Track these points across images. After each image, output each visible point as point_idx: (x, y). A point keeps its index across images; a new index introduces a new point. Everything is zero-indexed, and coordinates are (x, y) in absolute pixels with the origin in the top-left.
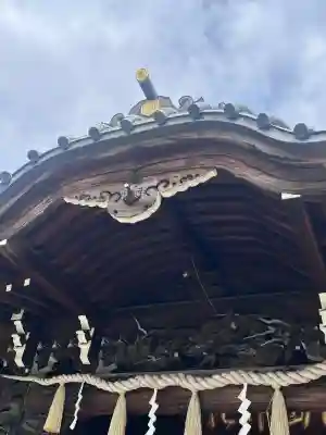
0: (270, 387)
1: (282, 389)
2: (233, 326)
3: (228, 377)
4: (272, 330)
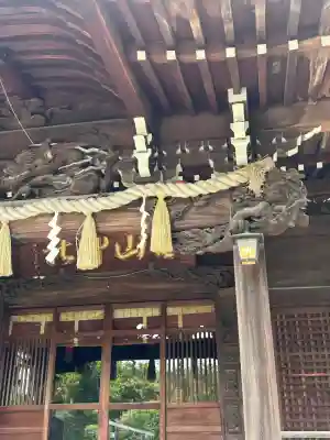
0: (82, 213)
1: (94, 215)
2: (49, 156)
3: (40, 206)
4: (89, 159)
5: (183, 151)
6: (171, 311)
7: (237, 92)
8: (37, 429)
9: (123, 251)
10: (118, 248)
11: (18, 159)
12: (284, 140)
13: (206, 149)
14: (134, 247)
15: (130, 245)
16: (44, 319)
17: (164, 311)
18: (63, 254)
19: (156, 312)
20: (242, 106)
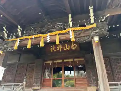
5: (79, 22)
6: (75, 60)
7: (91, 7)
8: (50, 83)
9: (65, 48)
10: (64, 48)
11: (45, 26)
12: (101, 17)
13: (84, 21)
14: (67, 48)
15: (67, 47)
16: (51, 62)
17: (74, 60)
18: (54, 50)
19: (72, 60)
20: (92, 10)
